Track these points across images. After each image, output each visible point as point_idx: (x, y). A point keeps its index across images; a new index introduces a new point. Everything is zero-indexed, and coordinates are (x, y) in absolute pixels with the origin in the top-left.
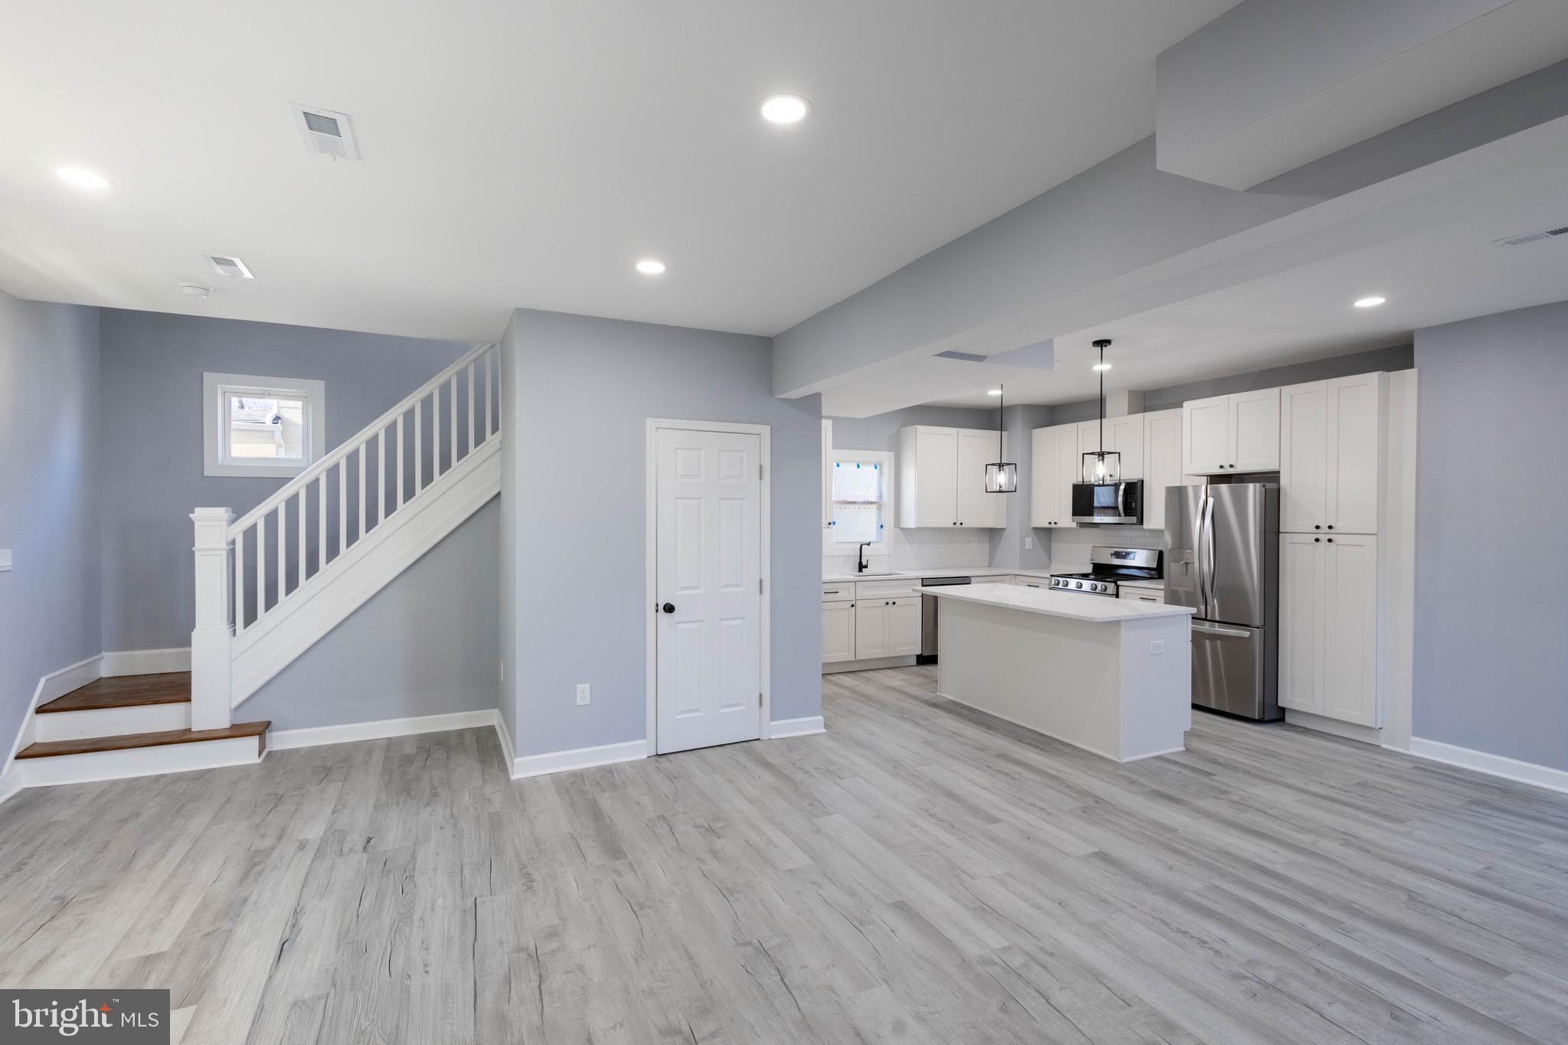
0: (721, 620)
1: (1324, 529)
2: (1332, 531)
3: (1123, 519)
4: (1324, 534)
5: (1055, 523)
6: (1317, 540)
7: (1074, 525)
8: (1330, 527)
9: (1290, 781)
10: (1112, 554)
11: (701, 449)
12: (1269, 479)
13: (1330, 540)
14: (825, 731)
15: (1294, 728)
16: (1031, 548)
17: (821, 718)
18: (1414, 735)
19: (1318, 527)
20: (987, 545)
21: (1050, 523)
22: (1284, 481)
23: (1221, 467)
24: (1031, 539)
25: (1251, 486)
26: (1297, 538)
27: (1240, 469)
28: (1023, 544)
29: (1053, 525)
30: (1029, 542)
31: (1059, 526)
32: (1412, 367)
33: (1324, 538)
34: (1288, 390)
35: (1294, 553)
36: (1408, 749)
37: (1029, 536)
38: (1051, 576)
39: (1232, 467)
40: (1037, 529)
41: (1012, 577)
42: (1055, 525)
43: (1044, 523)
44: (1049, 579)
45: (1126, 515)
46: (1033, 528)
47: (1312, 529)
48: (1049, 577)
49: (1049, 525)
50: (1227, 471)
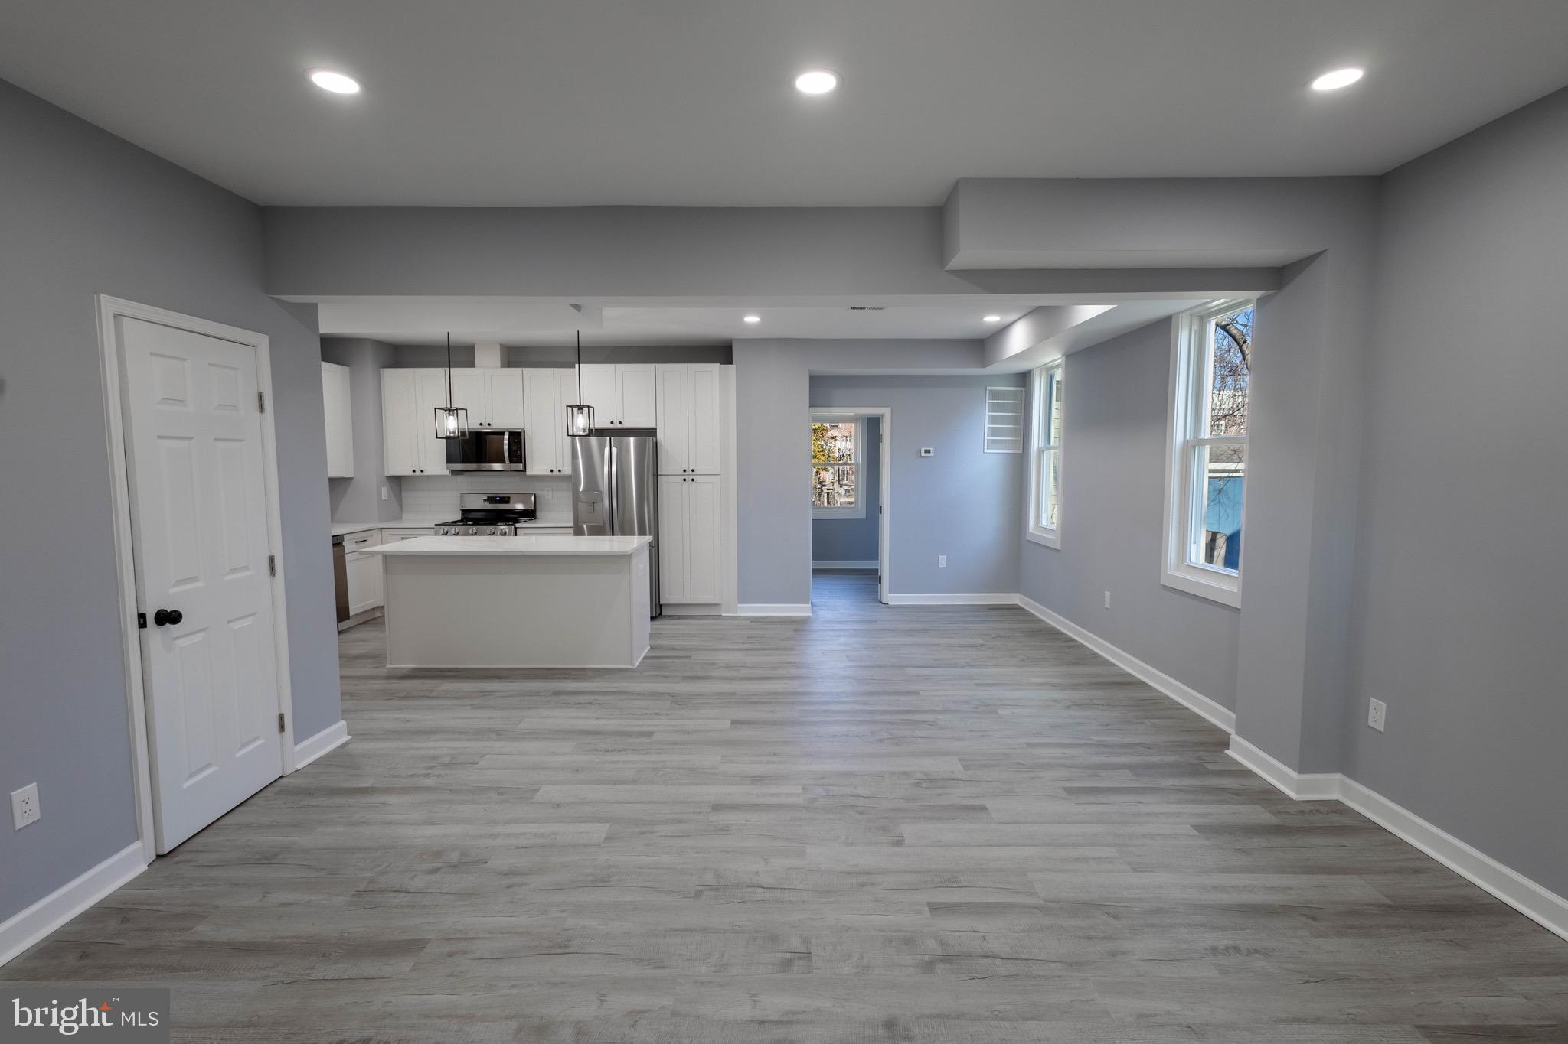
0: (229, 622)
1: (689, 471)
2: (694, 473)
3: (507, 465)
4: (689, 476)
5: (422, 471)
6: (685, 480)
7: (447, 472)
8: (693, 471)
9: (724, 647)
10: (485, 500)
11: (185, 360)
12: (647, 434)
13: (693, 480)
14: (350, 737)
15: (670, 617)
16: (386, 499)
17: (343, 723)
18: (739, 603)
19: (685, 471)
21: (414, 471)
22: (659, 436)
23: (612, 423)
24: (385, 489)
25: (632, 440)
26: (671, 479)
27: (627, 425)
28: (376, 494)
29: (418, 473)
30: (385, 492)
31: (425, 473)
32: (732, 363)
33: (689, 478)
34: (662, 367)
35: (670, 489)
36: (736, 613)
37: (383, 487)
38: (436, 525)
39: (620, 423)
40: (390, 478)
41: (378, 531)
42: (421, 473)
43: (406, 471)
44: (433, 528)
45: (511, 462)
46: (387, 477)
47: (682, 472)
48: (434, 526)
49: (412, 474)
50: (617, 426)
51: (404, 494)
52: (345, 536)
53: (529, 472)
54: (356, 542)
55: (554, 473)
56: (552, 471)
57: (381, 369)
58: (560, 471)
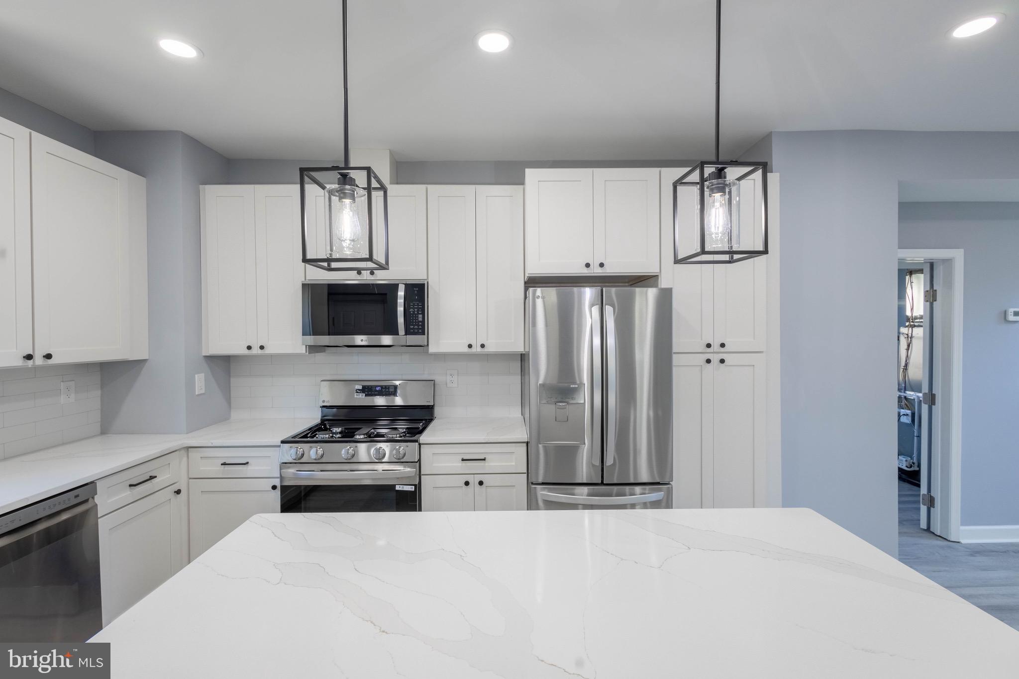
1: (716, 347)
2: (724, 350)
3: (402, 338)
4: (715, 354)
6: (708, 361)
7: (302, 350)
8: (723, 345)
10: (357, 391)
13: (722, 361)
16: (203, 391)
19: (709, 346)
20: (95, 395)
21: (249, 348)
24: (202, 375)
26: (688, 359)
28: (190, 384)
29: (256, 351)
30: (200, 381)
31: (267, 351)
33: (715, 359)
37: (198, 373)
39: (602, 265)
40: (211, 359)
41: (183, 452)
42: (260, 352)
43: (237, 348)
44: (279, 446)
45: (408, 332)
46: (206, 357)
47: (703, 348)
48: (279, 443)
49: (247, 352)
50: (596, 271)
51: (233, 381)
52: (99, 485)
53: (432, 349)
54: (131, 485)
55: (473, 350)
56: (470, 346)
57: (201, 186)
58: (483, 346)
